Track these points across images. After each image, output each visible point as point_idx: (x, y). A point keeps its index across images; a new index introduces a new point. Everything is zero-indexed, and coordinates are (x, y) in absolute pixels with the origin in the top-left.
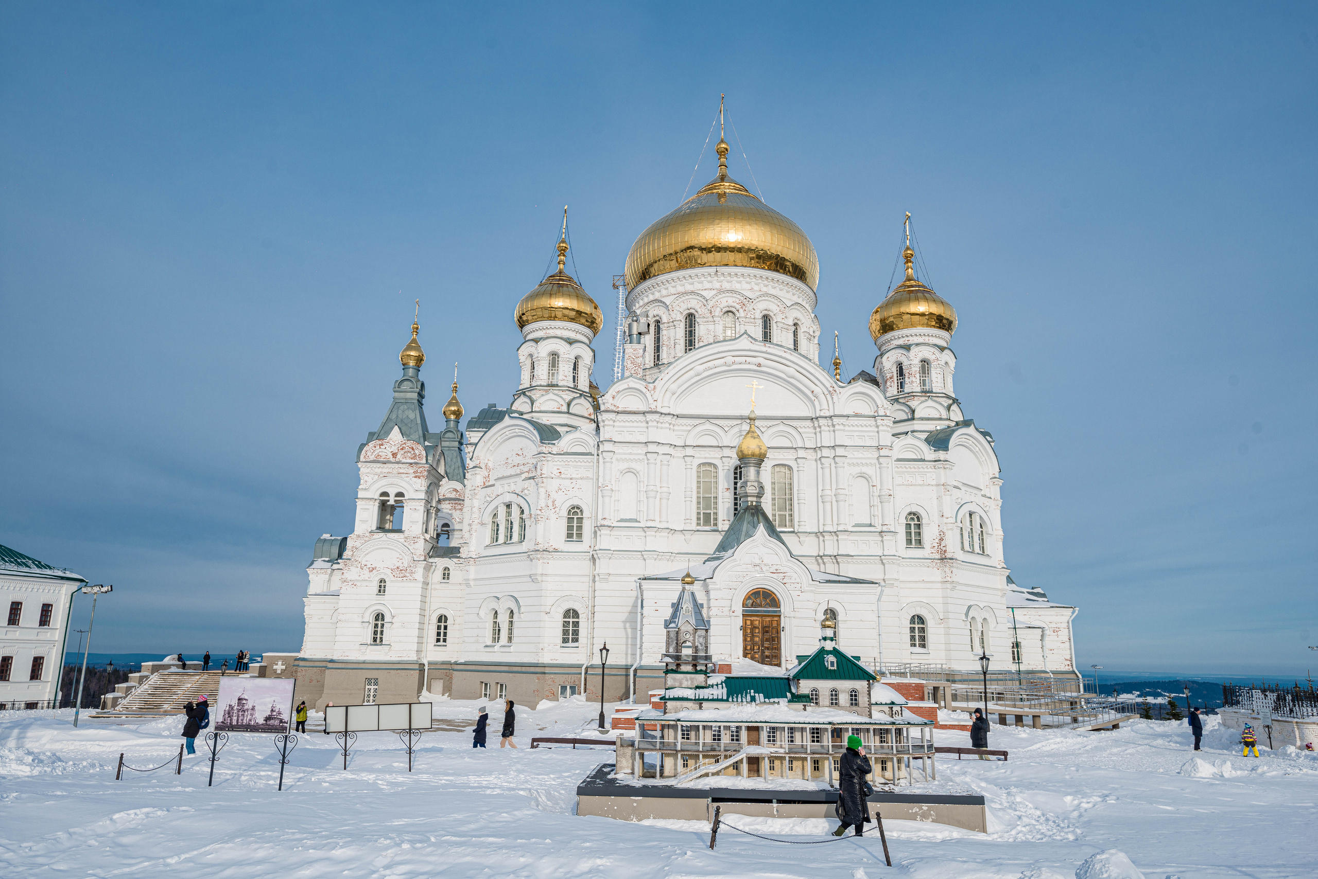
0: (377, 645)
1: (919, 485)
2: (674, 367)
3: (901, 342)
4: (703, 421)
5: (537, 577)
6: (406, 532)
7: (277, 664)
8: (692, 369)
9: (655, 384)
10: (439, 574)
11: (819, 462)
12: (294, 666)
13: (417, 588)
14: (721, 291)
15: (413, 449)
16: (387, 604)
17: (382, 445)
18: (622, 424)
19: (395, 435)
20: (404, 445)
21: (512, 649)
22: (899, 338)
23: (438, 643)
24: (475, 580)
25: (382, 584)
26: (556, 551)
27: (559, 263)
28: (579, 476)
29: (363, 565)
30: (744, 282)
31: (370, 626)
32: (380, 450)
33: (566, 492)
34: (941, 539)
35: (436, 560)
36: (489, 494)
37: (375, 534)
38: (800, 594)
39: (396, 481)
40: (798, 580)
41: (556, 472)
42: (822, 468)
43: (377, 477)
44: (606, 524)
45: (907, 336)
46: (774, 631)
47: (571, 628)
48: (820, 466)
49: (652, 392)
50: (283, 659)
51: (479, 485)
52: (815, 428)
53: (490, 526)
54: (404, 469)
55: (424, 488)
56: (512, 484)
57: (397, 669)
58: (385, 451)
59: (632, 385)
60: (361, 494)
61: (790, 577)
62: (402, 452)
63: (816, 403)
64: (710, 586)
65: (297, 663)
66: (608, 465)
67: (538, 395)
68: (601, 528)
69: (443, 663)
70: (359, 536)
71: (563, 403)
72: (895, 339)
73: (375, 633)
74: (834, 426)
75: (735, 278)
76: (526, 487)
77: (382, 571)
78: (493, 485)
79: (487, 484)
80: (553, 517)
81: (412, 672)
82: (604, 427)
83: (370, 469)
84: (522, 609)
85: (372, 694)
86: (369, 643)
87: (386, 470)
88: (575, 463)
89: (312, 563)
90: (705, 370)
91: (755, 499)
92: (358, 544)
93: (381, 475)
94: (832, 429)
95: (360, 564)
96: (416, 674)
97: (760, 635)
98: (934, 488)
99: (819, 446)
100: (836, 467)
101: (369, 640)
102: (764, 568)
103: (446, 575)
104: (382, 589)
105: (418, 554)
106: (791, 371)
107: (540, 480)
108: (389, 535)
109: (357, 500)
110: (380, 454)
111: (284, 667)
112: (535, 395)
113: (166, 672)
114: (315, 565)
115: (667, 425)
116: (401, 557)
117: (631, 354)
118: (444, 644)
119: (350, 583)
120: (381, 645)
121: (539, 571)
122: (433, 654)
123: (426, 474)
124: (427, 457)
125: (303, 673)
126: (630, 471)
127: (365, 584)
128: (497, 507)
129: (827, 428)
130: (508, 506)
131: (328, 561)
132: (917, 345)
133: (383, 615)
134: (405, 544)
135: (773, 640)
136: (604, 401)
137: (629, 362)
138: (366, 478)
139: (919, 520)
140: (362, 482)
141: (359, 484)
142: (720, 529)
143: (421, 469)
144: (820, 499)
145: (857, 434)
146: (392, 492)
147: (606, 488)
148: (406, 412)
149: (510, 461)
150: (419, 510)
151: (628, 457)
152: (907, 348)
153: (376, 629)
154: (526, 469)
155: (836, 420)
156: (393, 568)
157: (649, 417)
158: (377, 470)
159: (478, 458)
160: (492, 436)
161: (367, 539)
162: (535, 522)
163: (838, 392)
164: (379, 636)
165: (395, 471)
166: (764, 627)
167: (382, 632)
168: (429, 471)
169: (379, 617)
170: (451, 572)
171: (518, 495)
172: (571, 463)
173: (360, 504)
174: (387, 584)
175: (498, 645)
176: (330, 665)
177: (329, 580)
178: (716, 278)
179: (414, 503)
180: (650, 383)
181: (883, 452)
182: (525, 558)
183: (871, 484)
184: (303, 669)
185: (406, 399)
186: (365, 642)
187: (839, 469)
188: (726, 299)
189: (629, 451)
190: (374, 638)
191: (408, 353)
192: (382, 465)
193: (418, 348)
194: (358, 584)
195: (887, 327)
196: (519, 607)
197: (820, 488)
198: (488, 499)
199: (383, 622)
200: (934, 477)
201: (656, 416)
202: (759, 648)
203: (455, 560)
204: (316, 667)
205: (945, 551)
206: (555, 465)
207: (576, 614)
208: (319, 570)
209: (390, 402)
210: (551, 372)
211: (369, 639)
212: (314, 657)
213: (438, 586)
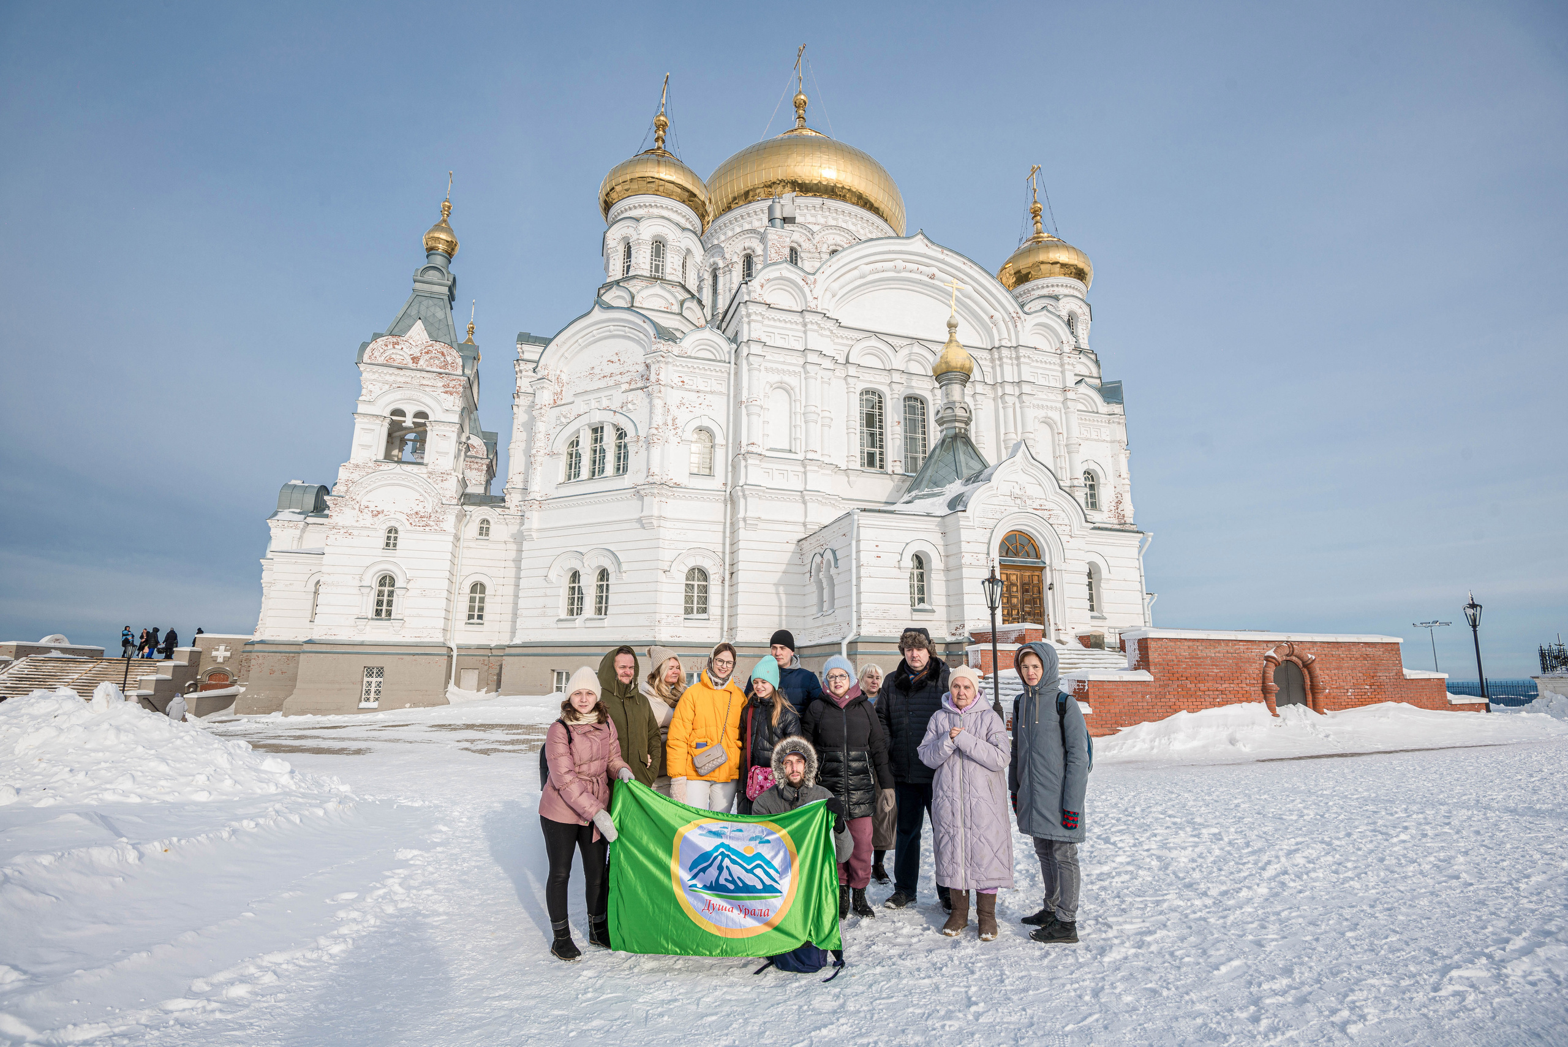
0: (382, 619)
1: (1096, 440)
2: (838, 260)
3: (1045, 292)
4: (869, 334)
5: (653, 521)
6: (429, 466)
7: (217, 650)
8: (856, 268)
9: (815, 277)
10: (473, 529)
11: (1000, 400)
12: (244, 652)
13: (446, 543)
14: (827, 227)
15: (443, 354)
16: (399, 563)
17: (398, 344)
18: (772, 323)
19: (418, 333)
20: (430, 348)
21: (606, 623)
22: (1043, 287)
23: (471, 621)
24: (539, 530)
25: (393, 535)
26: (677, 485)
27: (657, 140)
28: (708, 389)
29: (362, 507)
30: (850, 223)
31: (373, 592)
32: (394, 351)
33: (691, 408)
34: (1119, 502)
35: (471, 508)
36: (564, 413)
37: (383, 464)
38: (1070, 539)
39: (416, 394)
40: (1067, 521)
41: (677, 380)
42: (1004, 408)
43: (387, 387)
44: (755, 451)
45: (1053, 286)
46: (1036, 589)
47: (696, 595)
48: (1001, 405)
49: (812, 286)
50: (228, 643)
51: (547, 403)
52: (992, 360)
53: (564, 460)
54: (429, 380)
55: (459, 410)
56: (604, 399)
57: (414, 655)
58: (401, 353)
59: (786, 274)
60: (362, 408)
61: (1058, 516)
62: (427, 357)
63: (995, 331)
64: (961, 523)
65: (248, 648)
66: (755, 373)
67: (639, 288)
68: (748, 456)
69: (479, 648)
70: (357, 466)
71: (674, 302)
72: (1038, 288)
73: (379, 603)
74: (1018, 358)
75: (841, 216)
76: (630, 399)
77: (392, 516)
78: (572, 403)
79: (559, 402)
80: (674, 440)
81: (437, 658)
82: (749, 323)
83: (377, 375)
84: (624, 567)
85: (373, 689)
86: (370, 617)
87: (403, 379)
88: (703, 372)
89: (275, 514)
90: (872, 272)
91: (963, 425)
92: (355, 476)
93: (394, 385)
94: (1015, 362)
95: (358, 505)
96: (443, 661)
97: (1019, 595)
98: (1108, 445)
99: (999, 381)
100: (1021, 408)
101: (371, 613)
102: (1029, 502)
103: (484, 529)
104: (391, 539)
105: (448, 496)
106: (969, 289)
107: (656, 388)
108: (404, 466)
109: (356, 416)
110: (393, 356)
111: (228, 654)
112: (634, 286)
113: (41, 657)
114: (279, 516)
115: (828, 333)
116: (422, 499)
117: (775, 242)
118: (480, 621)
119: (342, 531)
120: (390, 620)
121: (656, 513)
122: (464, 635)
123: (461, 389)
124: (463, 367)
125: (260, 661)
126: (782, 387)
127: (365, 533)
128: (578, 431)
129: (1010, 362)
130: (598, 430)
131: (299, 513)
132: (1066, 296)
133: (392, 579)
134: (429, 480)
135: (1035, 603)
136: (750, 288)
137: (773, 251)
138: (370, 387)
139: (1093, 480)
140: (364, 391)
141: (360, 395)
142: (890, 472)
143: (454, 382)
144: (1002, 443)
145: (1041, 371)
146: (410, 410)
147: (754, 403)
148: (432, 309)
149: (597, 371)
150: (449, 437)
151: (780, 367)
152: (1056, 298)
153: (380, 598)
154: (626, 378)
155: (1022, 351)
156: (409, 513)
157: (809, 317)
158: (388, 377)
159: (546, 367)
160: (569, 338)
161: (370, 471)
162: (645, 446)
163: (1023, 319)
164: (384, 607)
165: (415, 382)
166: (1023, 584)
167: (390, 603)
168: (464, 388)
169: (387, 580)
170: (492, 527)
171: (615, 412)
172: (697, 371)
173: (360, 423)
174: (400, 535)
175: (579, 620)
176: (307, 648)
177: (301, 537)
178: (820, 212)
179: (443, 428)
180: (809, 274)
181: (1070, 395)
182: (628, 496)
183: (1056, 431)
184: (260, 655)
185: (432, 293)
186: (364, 614)
187: (1026, 409)
188: (833, 236)
189: (782, 360)
190: (377, 610)
191: (436, 235)
192: (396, 371)
193: (449, 231)
194: (355, 532)
195: (1022, 278)
196: (619, 564)
197: (1002, 431)
198: (563, 420)
199: (391, 588)
200: (1108, 433)
201: (818, 318)
202: (1018, 612)
203: (499, 510)
204: (280, 652)
205: (1124, 516)
206: (675, 371)
207: (703, 574)
208: (286, 524)
209: (409, 296)
210: (654, 263)
211: (370, 610)
212: (277, 638)
213: (472, 544)
